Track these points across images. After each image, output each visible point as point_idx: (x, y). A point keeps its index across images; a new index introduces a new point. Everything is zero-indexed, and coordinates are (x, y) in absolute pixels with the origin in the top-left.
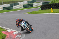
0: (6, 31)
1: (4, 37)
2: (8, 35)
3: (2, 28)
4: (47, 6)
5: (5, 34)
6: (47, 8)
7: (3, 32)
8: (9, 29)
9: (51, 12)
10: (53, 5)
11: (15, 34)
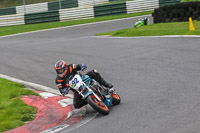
0: (34, 94)
1: (28, 115)
2: (41, 107)
3: (23, 86)
4: (174, 11)
5: (34, 105)
6: (174, 16)
7: (27, 100)
8: (46, 88)
9: (187, 31)
10: (194, 8)
11: (64, 105)
